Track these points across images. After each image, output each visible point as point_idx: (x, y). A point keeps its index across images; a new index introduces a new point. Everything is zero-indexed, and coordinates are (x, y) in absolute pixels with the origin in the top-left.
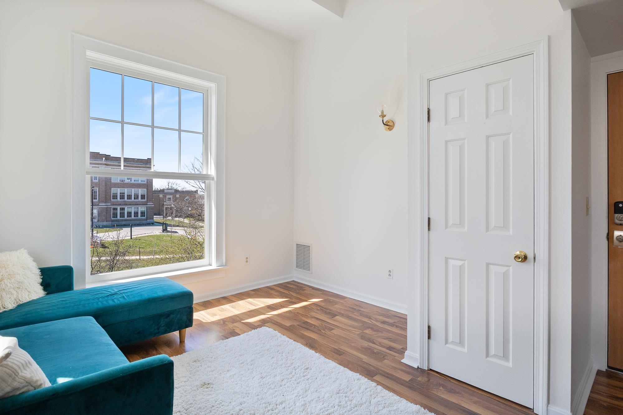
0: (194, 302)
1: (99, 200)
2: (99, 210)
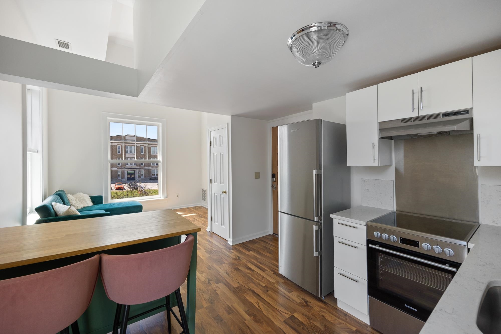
1: (144, 165)
2: (144, 171)
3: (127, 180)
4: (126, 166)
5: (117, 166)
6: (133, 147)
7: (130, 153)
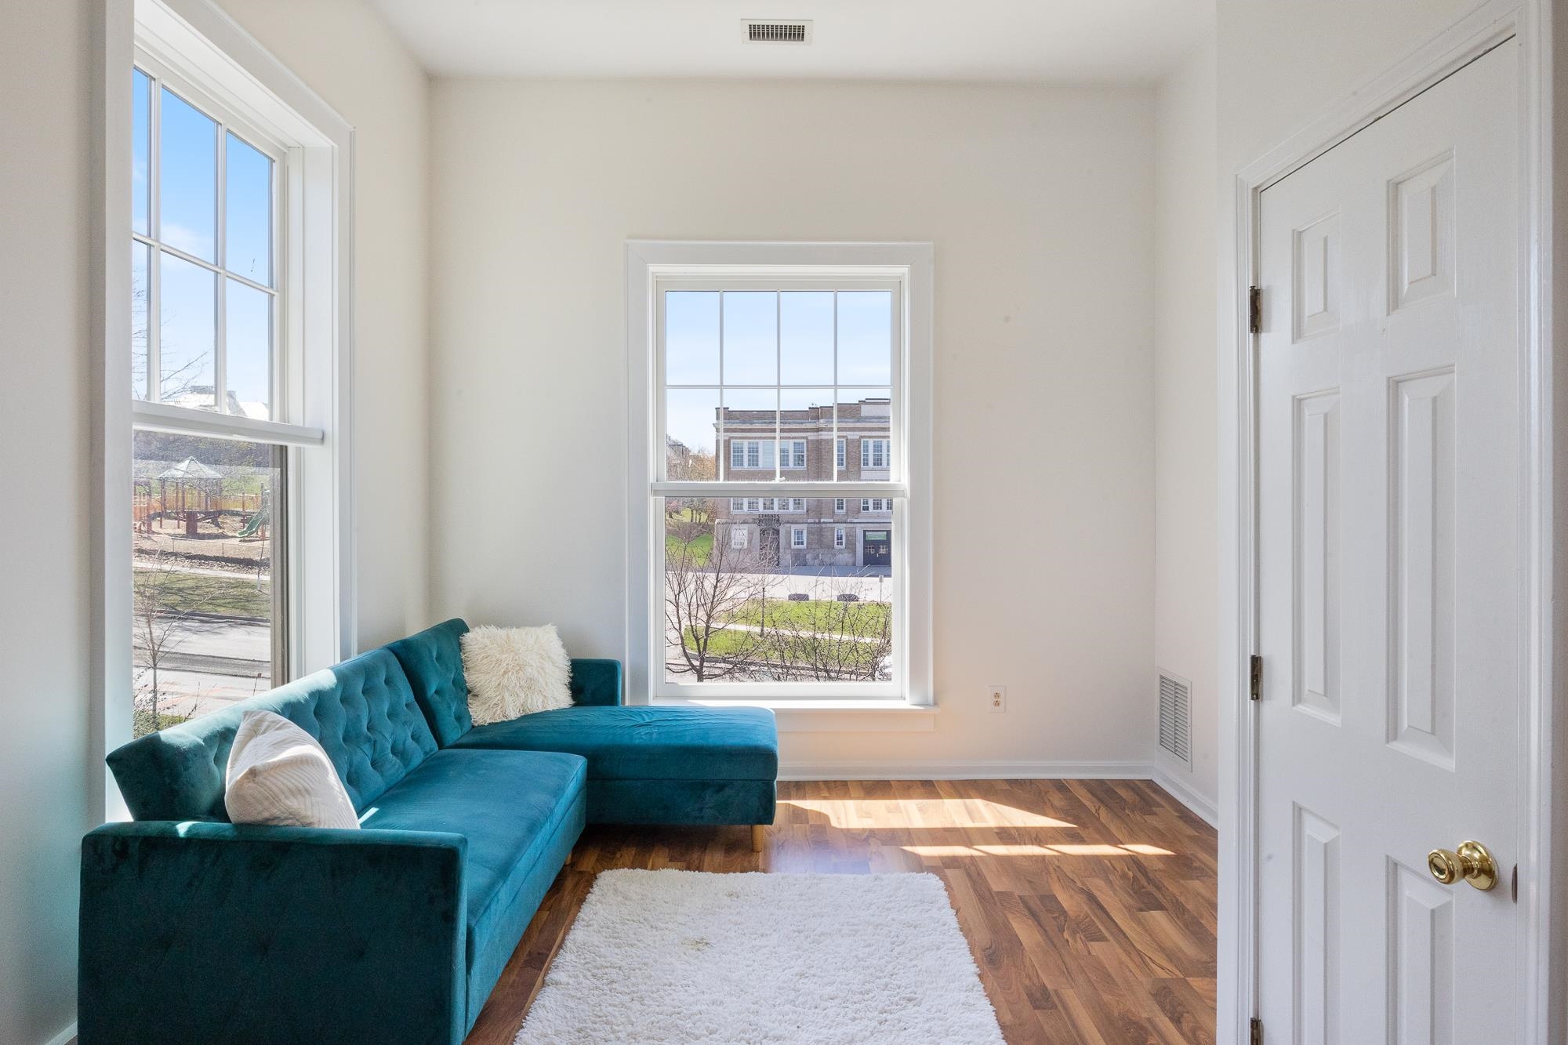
0: (779, 778)
3: (865, 564)
4: (859, 512)
5: (834, 512)
6: (884, 441)
7: (874, 465)
